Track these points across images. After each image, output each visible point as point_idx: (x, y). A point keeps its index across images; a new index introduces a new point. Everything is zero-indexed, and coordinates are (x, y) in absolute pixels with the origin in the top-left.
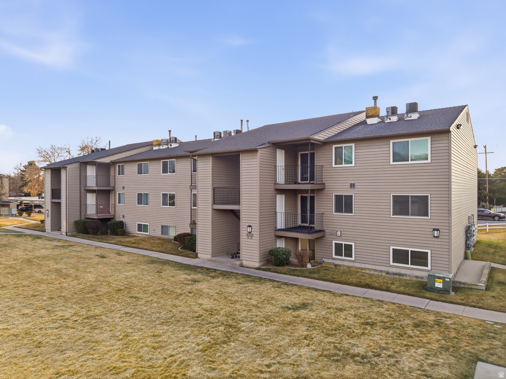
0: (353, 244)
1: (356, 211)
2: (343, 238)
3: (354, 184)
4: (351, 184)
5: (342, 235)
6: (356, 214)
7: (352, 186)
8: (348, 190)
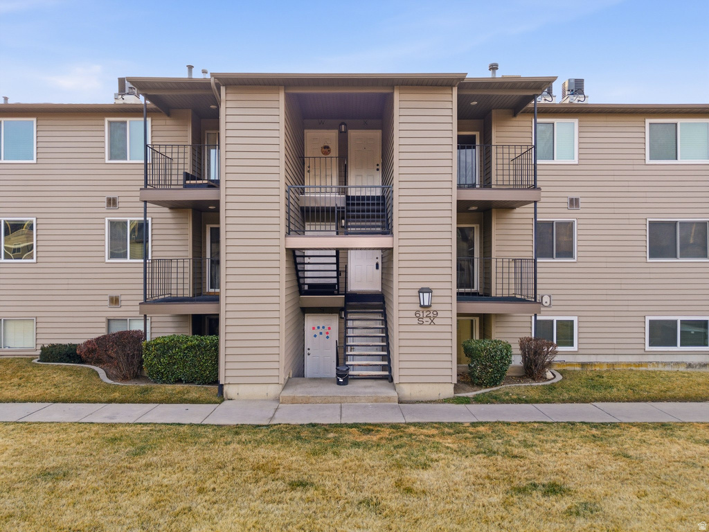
0: (575, 319)
1: (580, 254)
2: (553, 308)
3: (577, 200)
4: (571, 200)
5: (553, 303)
6: (580, 259)
7: (574, 203)
8: (566, 211)
